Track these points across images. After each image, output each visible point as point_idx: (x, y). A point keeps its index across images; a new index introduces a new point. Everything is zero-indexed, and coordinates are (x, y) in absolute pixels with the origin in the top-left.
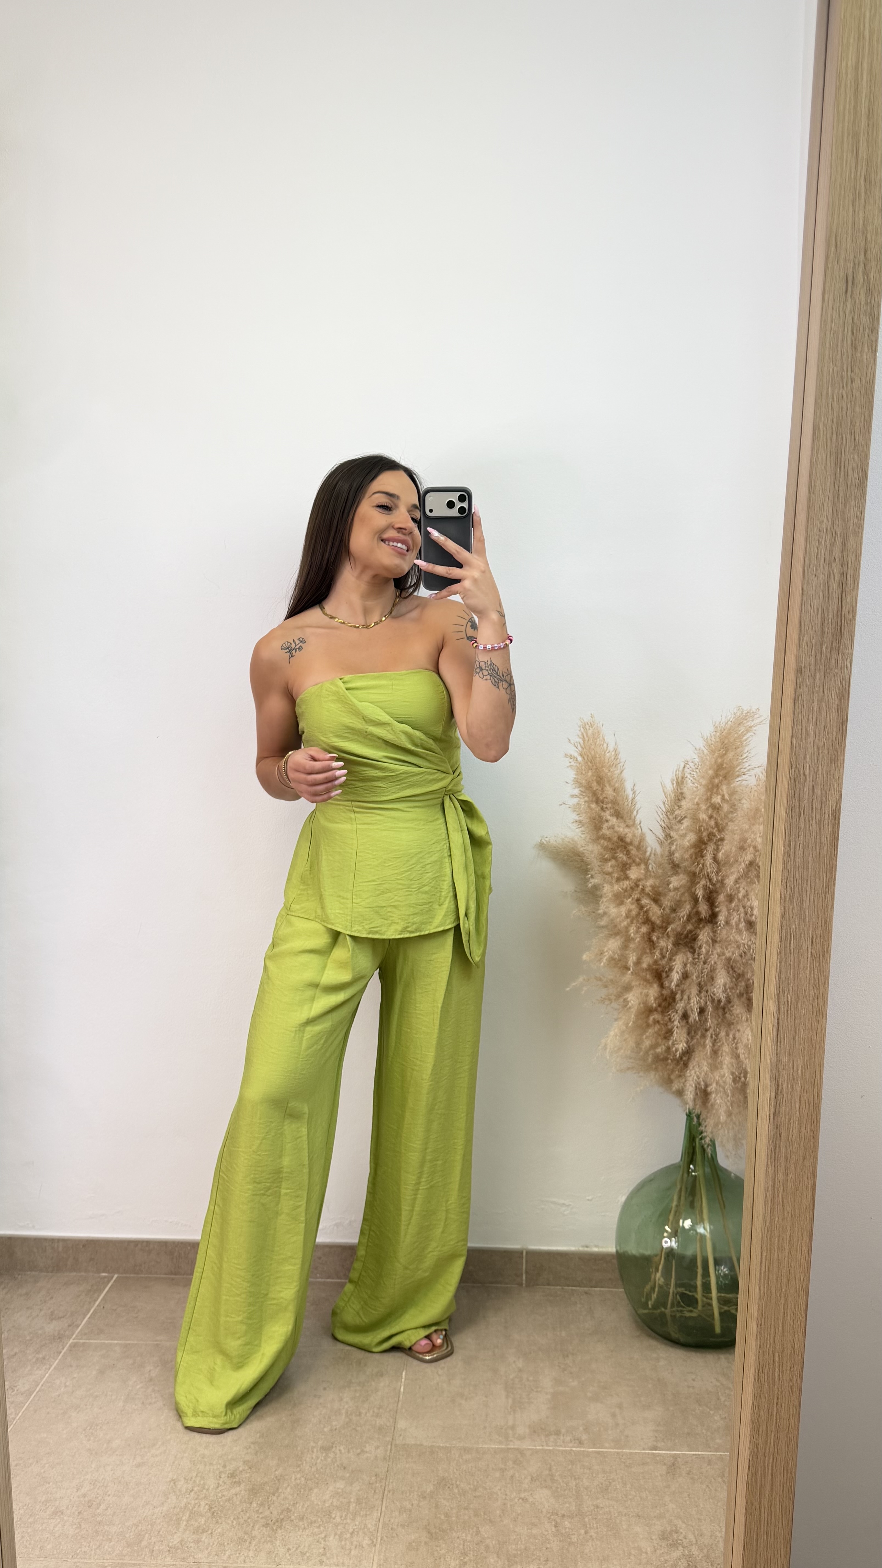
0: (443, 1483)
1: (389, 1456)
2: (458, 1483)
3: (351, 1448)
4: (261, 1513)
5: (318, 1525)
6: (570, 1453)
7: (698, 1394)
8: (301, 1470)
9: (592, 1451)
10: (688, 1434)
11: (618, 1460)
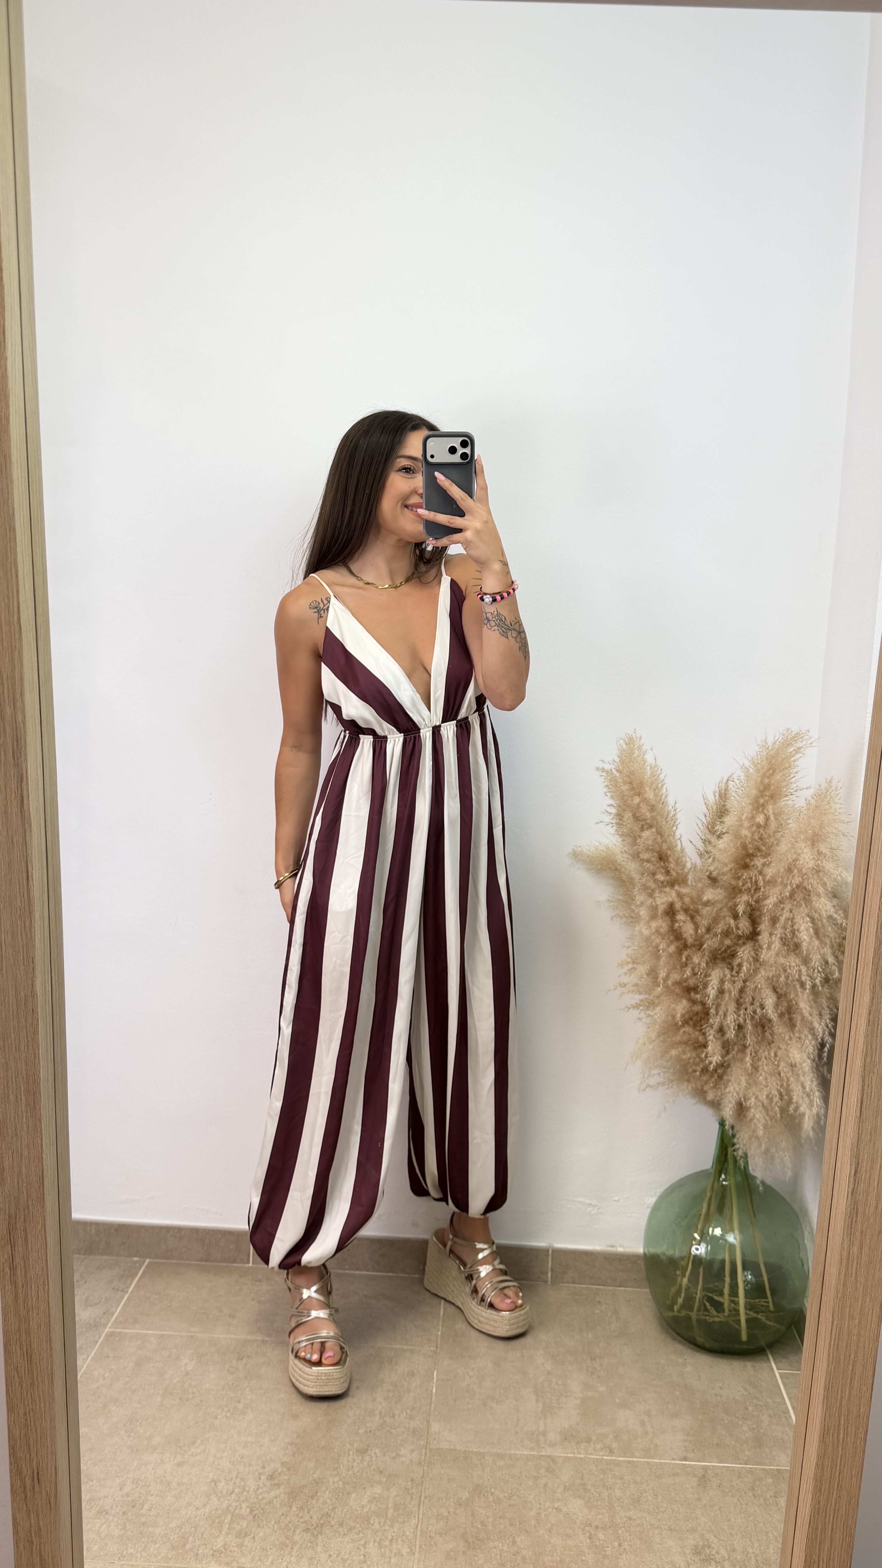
0: (478, 1490)
1: (424, 1461)
2: (493, 1490)
3: (387, 1451)
4: (301, 1517)
5: (357, 1530)
6: (601, 1461)
7: (726, 1403)
8: (338, 1473)
9: (623, 1460)
10: (718, 1445)
11: (648, 1470)
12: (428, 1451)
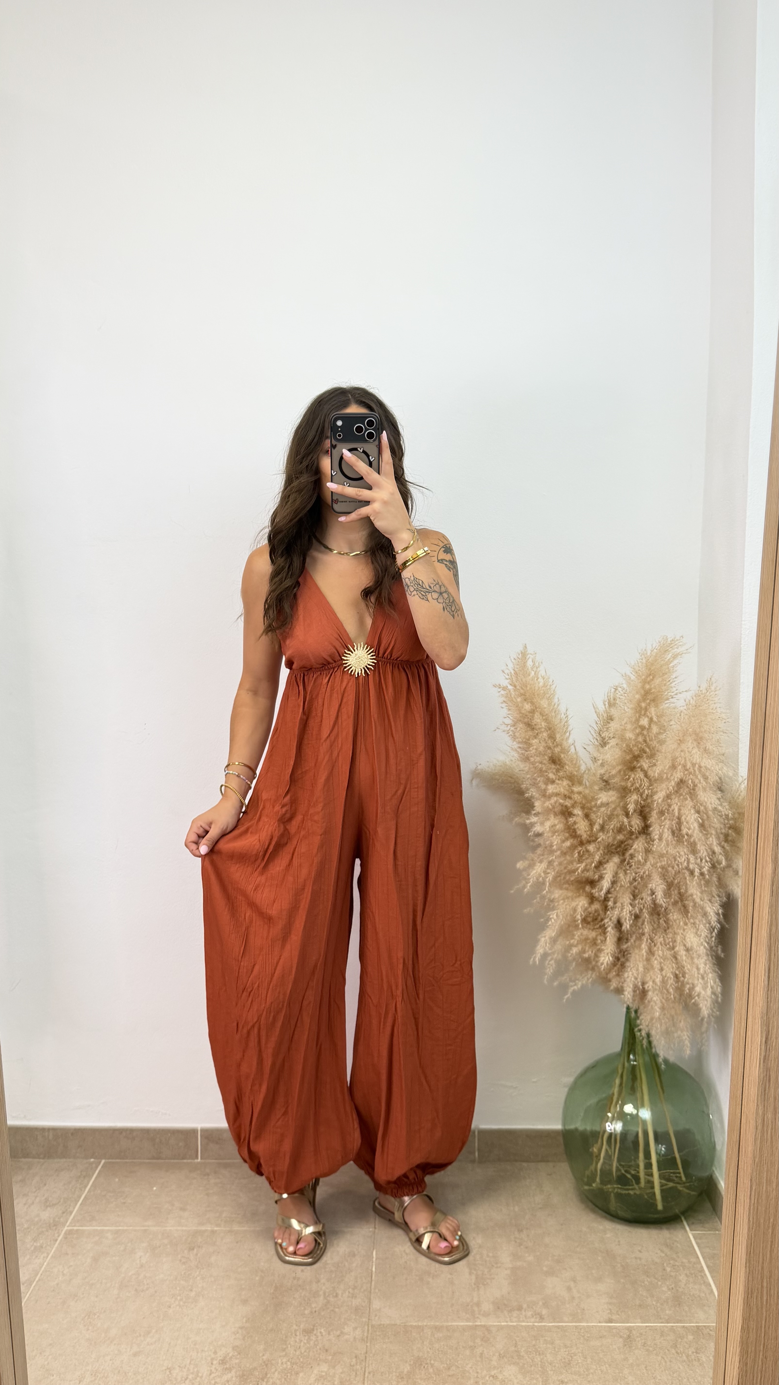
0: (418, 1363)
1: (367, 1337)
2: (432, 1362)
3: (331, 1330)
6: (532, 1328)
7: (645, 1265)
8: (286, 1354)
9: (553, 1326)
10: (640, 1306)
11: (577, 1334)
12: (370, 1328)
